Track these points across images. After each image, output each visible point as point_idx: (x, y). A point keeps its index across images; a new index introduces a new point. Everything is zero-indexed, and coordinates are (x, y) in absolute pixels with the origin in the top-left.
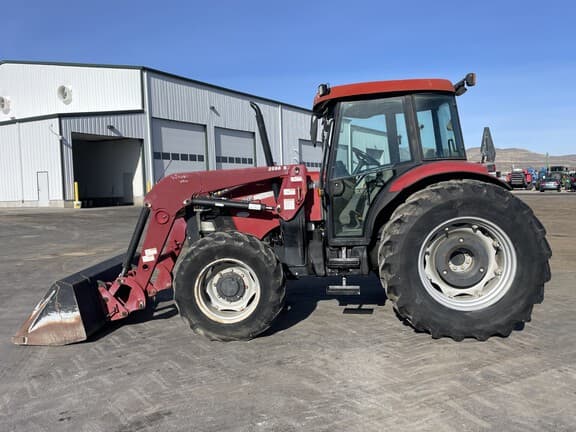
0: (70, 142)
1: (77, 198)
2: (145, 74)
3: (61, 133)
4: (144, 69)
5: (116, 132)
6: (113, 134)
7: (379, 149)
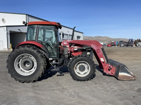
0: (9, 33)
1: (11, 48)
2: (27, 16)
3: (7, 31)
4: (27, 15)
5: (20, 31)
6: (19, 31)
7: (80, 36)
